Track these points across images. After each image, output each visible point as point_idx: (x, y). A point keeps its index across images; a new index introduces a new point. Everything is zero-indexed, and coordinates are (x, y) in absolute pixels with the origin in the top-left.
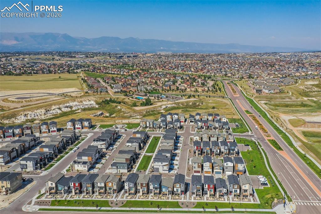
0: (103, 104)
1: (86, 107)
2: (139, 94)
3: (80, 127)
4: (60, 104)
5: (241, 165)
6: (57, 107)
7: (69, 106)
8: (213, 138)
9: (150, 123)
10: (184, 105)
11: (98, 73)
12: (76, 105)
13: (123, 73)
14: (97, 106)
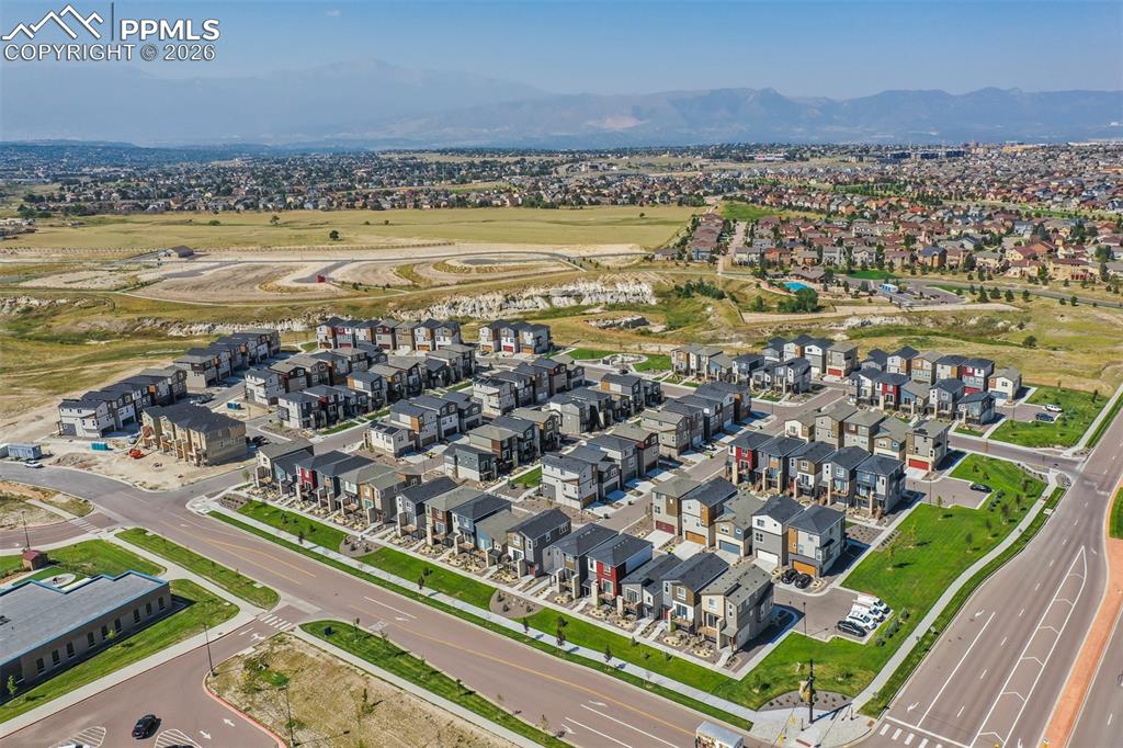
0: (674, 298)
1: (622, 299)
2: (805, 273)
3: (513, 345)
4: (552, 285)
5: (811, 539)
6: (542, 291)
7: (574, 291)
8: (856, 437)
9: (703, 359)
10: (943, 322)
11: (764, 208)
12: (595, 292)
13: (838, 206)
14: (653, 302)
